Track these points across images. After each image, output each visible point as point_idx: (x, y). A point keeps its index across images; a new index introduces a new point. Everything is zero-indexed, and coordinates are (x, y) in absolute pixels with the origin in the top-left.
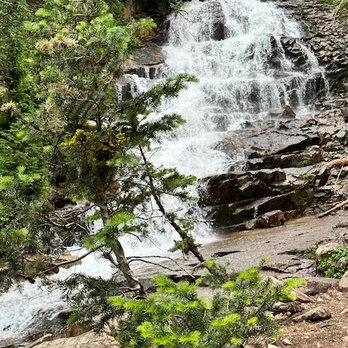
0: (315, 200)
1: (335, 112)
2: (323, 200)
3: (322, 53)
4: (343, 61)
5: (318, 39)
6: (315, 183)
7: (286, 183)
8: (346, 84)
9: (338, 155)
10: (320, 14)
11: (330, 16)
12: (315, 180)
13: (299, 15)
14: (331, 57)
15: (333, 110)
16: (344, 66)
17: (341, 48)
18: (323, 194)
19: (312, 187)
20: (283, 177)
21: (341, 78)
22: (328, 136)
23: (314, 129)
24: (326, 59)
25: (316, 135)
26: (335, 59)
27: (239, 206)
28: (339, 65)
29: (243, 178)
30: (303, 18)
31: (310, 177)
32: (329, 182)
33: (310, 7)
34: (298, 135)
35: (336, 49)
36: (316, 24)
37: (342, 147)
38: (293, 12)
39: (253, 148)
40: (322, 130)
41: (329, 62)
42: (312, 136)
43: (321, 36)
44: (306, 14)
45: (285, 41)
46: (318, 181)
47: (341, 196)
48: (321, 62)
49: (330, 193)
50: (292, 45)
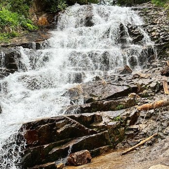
0: (126, 137)
1: (159, 69)
2: (131, 136)
3: (153, 33)
4: (167, 38)
5: (152, 26)
6: (126, 123)
7: (102, 124)
8: (168, 52)
9: (148, 100)
10: (156, 12)
11: (161, 13)
12: (126, 120)
13: (143, 13)
14: (159, 36)
15: (157, 68)
16: (167, 41)
17: (165, 30)
18: (132, 132)
19: (123, 126)
20: (100, 119)
21: (165, 48)
22: (144, 86)
23: (135, 81)
24: (155, 37)
25: (136, 86)
26: (161, 37)
27: (55, 146)
28: (164, 40)
29: (61, 122)
30: (145, 15)
31: (121, 119)
32: (138, 122)
33: (150, 9)
34: (123, 85)
35: (162, 31)
36: (153, 18)
37: (153, 94)
38: (140, 12)
39: (91, 95)
40: (140, 82)
41: (158, 39)
42: (132, 86)
43: (154, 24)
44: (147, 13)
45: (130, 27)
46: (129, 121)
47: (145, 134)
48: (152, 39)
49: (137, 131)
50: (134, 29)
